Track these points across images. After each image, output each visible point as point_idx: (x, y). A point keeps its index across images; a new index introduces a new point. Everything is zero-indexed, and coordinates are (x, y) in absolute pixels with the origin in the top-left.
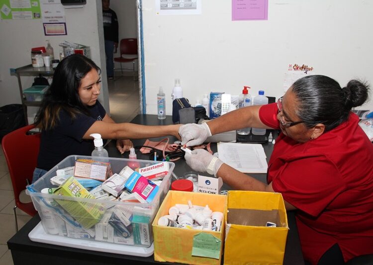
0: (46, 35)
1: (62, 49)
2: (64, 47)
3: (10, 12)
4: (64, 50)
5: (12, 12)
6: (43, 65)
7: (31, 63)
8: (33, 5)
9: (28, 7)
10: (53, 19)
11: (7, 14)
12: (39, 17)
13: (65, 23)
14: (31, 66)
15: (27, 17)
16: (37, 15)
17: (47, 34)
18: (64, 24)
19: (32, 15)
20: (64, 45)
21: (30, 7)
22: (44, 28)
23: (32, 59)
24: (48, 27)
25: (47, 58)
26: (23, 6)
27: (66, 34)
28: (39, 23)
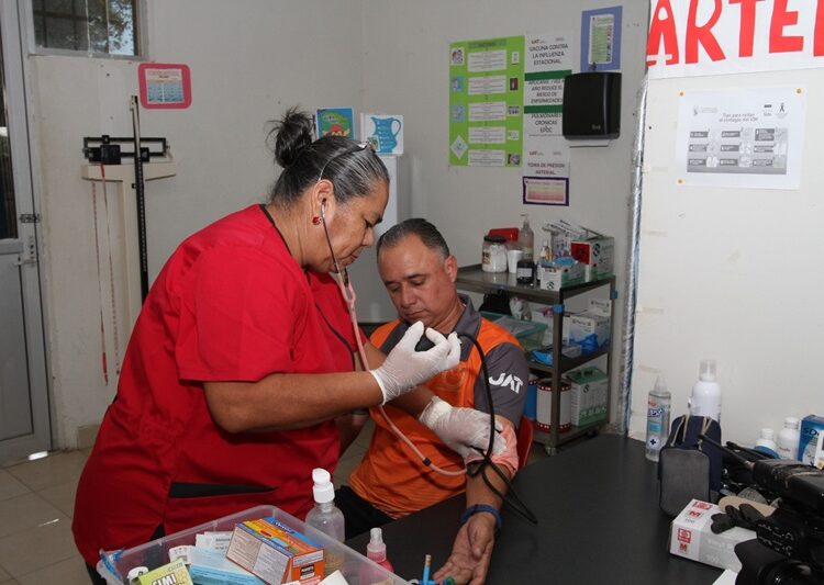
0: (525, 202)
1: (550, 239)
2: (553, 234)
3: (466, 152)
4: (552, 239)
5: (470, 151)
6: (505, 268)
7: (480, 262)
8: (509, 138)
9: (498, 142)
10: (544, 169)
11: (459, 155)
12: (518, 163)
13: (567, 180)
14: (478, 268)
15: (495, 161)
16: (513, 160)
17: (527, 200)
18: (564, 182)
19: (504, 158)
20: (554, 230)
21: (504, 142)
22: (524, 187)
23: (484, 254)
24: (533, 187)
25: (515, 252)
26: (491, 140)
27: (567, 204)
28: (515, 175)
